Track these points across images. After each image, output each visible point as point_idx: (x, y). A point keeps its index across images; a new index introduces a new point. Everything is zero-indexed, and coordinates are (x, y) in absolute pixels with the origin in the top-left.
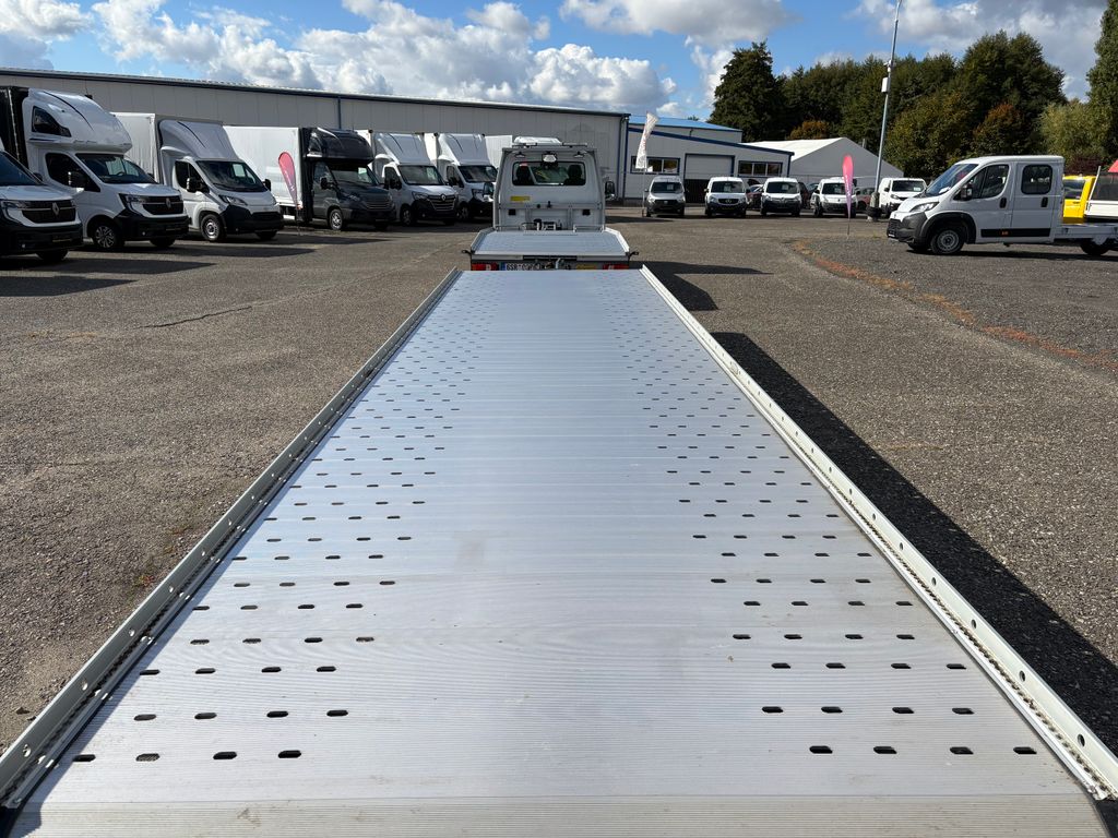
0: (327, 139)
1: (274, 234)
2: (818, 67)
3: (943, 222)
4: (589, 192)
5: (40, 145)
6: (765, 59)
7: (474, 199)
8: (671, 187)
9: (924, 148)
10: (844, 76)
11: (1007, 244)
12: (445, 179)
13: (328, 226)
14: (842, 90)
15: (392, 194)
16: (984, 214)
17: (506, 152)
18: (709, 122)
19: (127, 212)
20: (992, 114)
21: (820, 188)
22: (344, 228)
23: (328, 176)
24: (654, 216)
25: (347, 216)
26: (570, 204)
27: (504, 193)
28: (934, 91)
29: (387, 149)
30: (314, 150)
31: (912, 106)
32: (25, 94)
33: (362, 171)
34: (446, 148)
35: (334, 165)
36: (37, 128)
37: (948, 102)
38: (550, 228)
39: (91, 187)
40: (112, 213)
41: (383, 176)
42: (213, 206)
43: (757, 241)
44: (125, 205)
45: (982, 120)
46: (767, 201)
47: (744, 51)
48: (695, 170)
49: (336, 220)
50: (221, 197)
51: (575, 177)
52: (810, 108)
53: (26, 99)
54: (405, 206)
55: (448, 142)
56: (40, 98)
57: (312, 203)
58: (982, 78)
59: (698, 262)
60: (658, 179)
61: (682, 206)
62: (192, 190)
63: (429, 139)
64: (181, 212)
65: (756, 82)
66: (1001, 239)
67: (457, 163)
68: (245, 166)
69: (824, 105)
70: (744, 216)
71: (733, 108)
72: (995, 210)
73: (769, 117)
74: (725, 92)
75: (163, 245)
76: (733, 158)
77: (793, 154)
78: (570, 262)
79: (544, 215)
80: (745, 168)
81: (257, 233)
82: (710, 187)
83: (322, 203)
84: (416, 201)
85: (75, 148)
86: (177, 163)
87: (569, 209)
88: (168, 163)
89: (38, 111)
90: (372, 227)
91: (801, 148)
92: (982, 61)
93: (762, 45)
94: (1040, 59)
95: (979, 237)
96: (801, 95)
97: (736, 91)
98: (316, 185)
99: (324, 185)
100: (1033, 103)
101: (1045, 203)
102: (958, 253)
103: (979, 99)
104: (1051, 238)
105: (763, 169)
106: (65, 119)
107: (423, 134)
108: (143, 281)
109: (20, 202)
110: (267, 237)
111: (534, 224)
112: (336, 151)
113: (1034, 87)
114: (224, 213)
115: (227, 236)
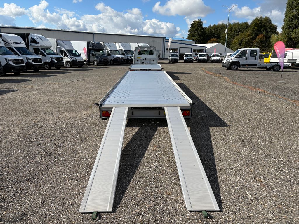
0: (93, 44)
2: (215, 25)
3: (233, 63)
4: (154, 56)
5: (32, 46)
6: (201, 23)
7: (128, 58)
8: (175, 55)
9: (241, 45)
10: (221, 27)
11: (248, 68)
12: (121, 54)
13: (94, 65)
14: (221, 31)
15: (109, 57)
16: (242, 61)
17: (136, 48)
18: (187, 39)
19: (52, 61)
20: (258, 37)
21: (212, 56)
22: (97, 65)
23: (93, 53)
24: (171, 62)
25: (98, 62)
26: (150, 59)
27: (136, 56)
28: (244, 31)
29: (107, 46)
30: (90, 47)
31: (238, 35)
33: (101, 51)
34: (121, 46)
35: (95, 50)
36: (32, 42)
37: (247, 34)
38: (146, 64)
39: (44, 55)
40: (48, 61)
41: (106, 53)
42: (69, 60)
43: (194, 68)
44: (51, 59)
45: (256, 38)
46: (199, 59)
47: (196, 21)
48: (182, 51)
49: (95, 63)
50: (71, 58)
51: (151, 53)
52: (213, 35)
53: (29, 36)
54: (111, 60)
55: (121, 45)
56: (32, 35)
57: (90, 59)
58: (256, 28)
59: (179, 72)
60: (172, 53)
61: (178, 60)
62: (64, 56)
63: (117, 44)
64: (63, 61)
65: (199, 29)
66: (246, 67)
67: (124, 50)
68: (76, 51)
69: (216, 35)
70: (193, 62)
71: (193, 35)
72: (244, 60)
73: (202, 38)
74: (191, 31)
75: (58, 68)
76: (191, 48)
77: (207, 47)
78: (150, 70)
79: (145, 61)
80: (195, 51)
81: (78, 66)
82: (185, 55)
83: (92, 59)
84: (114, 59)
85: (40, 47)
86: (61, 50)
87: (150, 60)
88: (59, 50)
89: (32, 39)
90: (104, 65)
91: (209, 46)
92: (256, 23)
93: (200, 19)
94: (271, 23)
95: (241, 66)
96: (211, 32)
97: (194, 31)
98: (91, 55)
99: (93, 55)
100: (269, 34)
101: (255, 59)
102: (237, 70)
103: (255, 33)
104: (257, 66)
105: (199, 51)
106: (38, 40)
107: (115, 43)
109: (32, 58)
110: (81, 67)
111: (142, 63)
112: (95, 47)
113: (269, 30)
114: (71, 61)
115: (72, 66)
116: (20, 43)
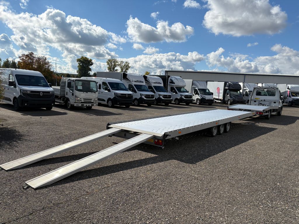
1: (212, 104)
4: (276, 98)
5: (170, 85)
13: (227, 104)
17: (255, 88)
19: (181, 98)
25: (232, 102)
26: (271, 100)
29: (247, 87)
30: (227, 87)
32: (170, 77)
33: (239, 92)
36: (170, 82)
38: (263, 105)
39: (176, 93)
40: (179, 98)
42: (199, 98)
44: (181, 96)
49: (229, 102)
50: (201, 96)
51: (273, 94)
56: (172, 77)
57: (225, 98)
62: (196, 94)
75: (187, 104)
79: (262, 103)
81: (209, 104)
83: (227, 98)
85: (176, 86)
86: (195, 89)
88: (193, 89)
89: (171, 80)
98: (226, 95)
107: (258, 84)
108: (175, 109)
109: (163, 95)
111: (259, 104)
112: (232, 87)
114: (201, 99)
115: (201, 104)
116: (159, 83)
